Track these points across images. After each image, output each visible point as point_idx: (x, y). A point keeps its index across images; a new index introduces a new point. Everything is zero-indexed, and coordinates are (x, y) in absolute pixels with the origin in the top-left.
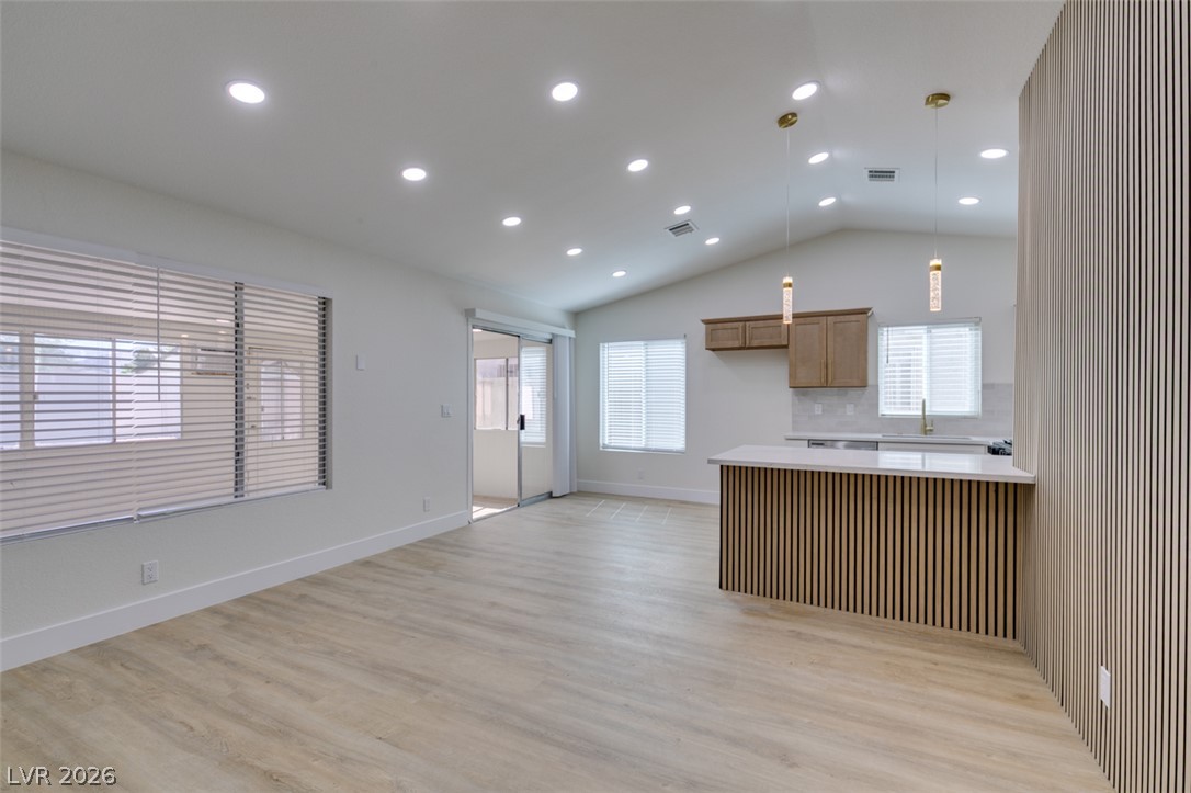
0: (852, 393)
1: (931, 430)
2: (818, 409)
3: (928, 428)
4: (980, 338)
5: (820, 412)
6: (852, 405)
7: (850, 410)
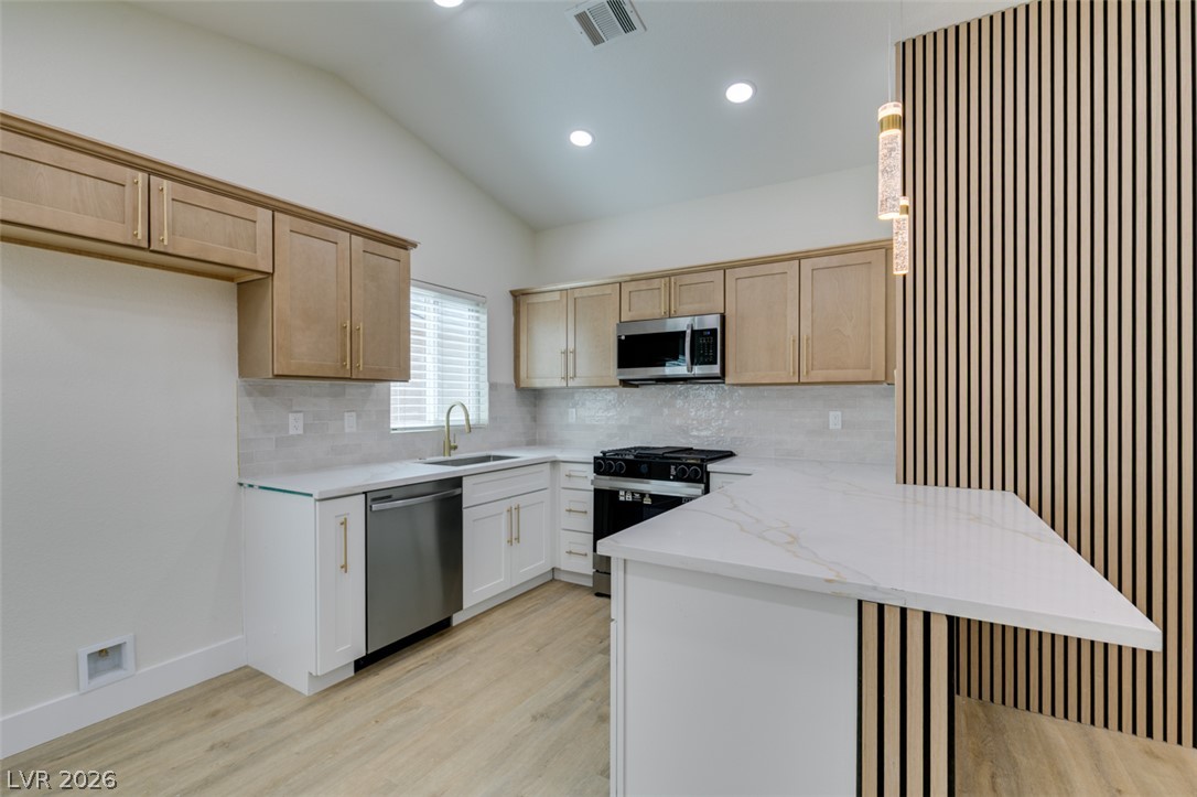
0: (354, 390)
1: (455, 448)
2: (295, 424)
3: (452, 444)
4: (484, 325)
5: (301, 432)
6: (354, 414)
7: (350, 422)
